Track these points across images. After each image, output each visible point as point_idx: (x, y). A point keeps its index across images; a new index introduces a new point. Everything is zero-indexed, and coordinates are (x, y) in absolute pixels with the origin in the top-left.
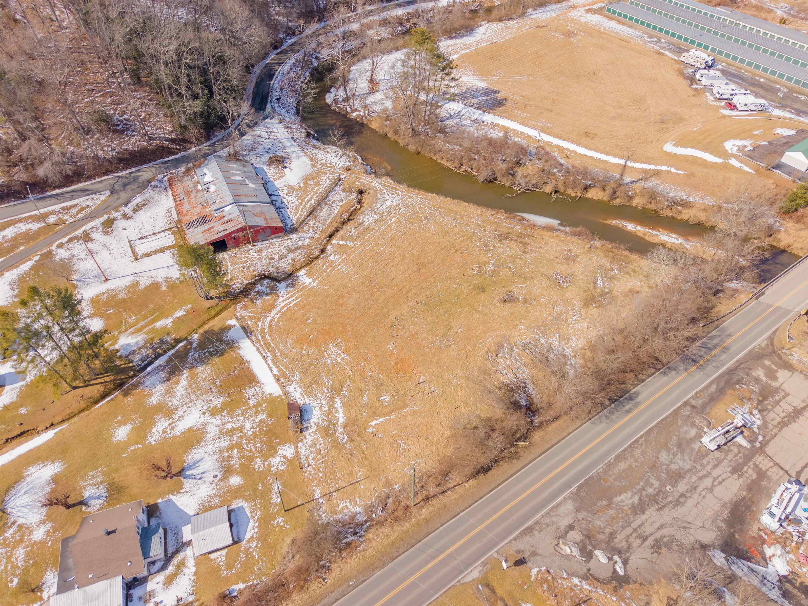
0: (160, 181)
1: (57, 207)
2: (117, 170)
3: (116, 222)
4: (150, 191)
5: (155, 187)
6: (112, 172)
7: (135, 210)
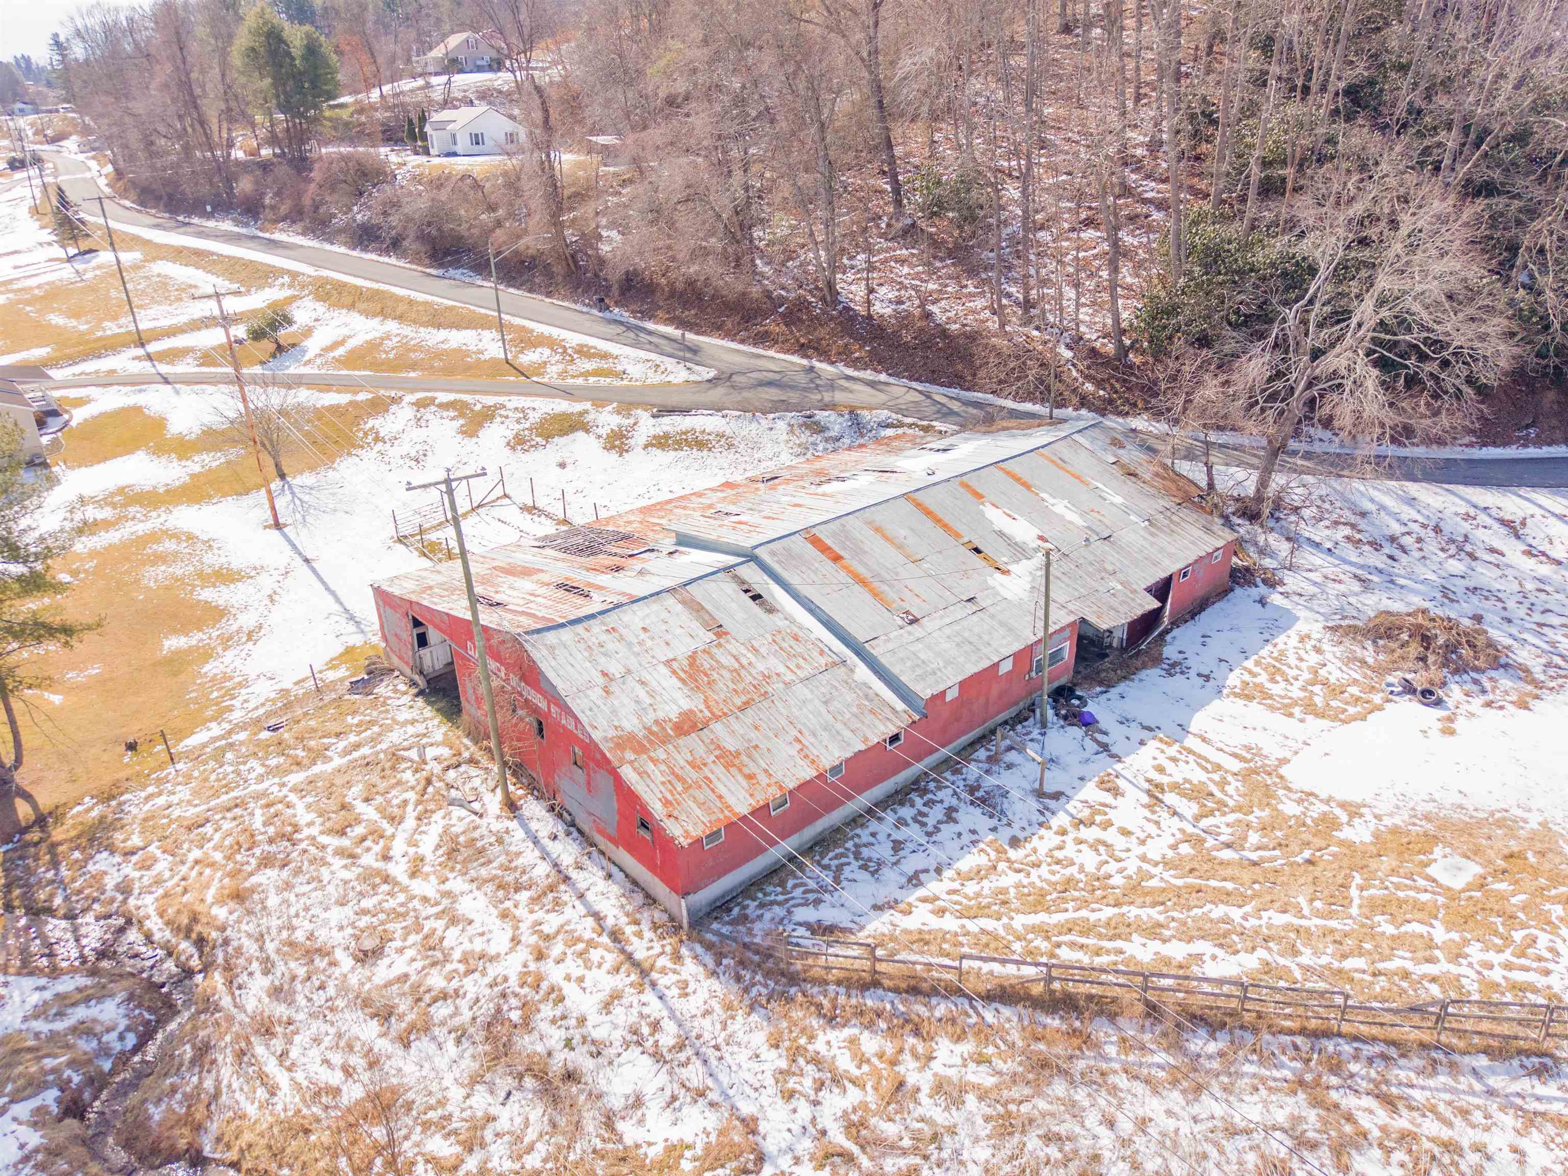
0: (858, 426)
1: (574, 339)
2: (845, 357)
3: (580, 435)
4: (781, 425)
5: (818, 428)
6: (824, 355)
7: (661, 442)
